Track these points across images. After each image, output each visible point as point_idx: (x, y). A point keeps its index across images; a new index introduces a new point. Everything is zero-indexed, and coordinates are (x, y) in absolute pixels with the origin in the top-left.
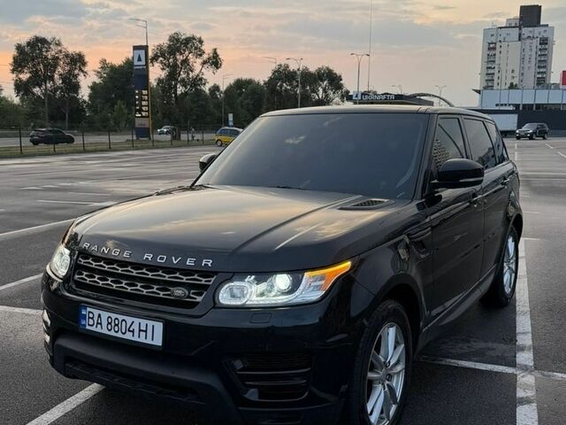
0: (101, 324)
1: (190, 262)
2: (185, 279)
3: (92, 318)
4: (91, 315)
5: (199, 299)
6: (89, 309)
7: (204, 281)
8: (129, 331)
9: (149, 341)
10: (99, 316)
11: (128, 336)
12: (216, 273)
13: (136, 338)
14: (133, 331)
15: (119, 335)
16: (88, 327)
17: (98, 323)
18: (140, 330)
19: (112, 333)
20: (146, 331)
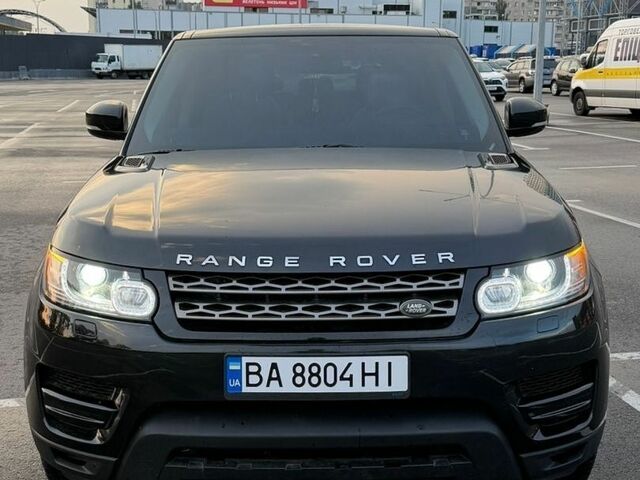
0: (278, 378)
1: (417, 260)
2: (415, 287)
3: (258, 373)
4: (253, 369)
5: (451, 312)
6: (245, 360)
7: (447, 285)
8: (342, 378)
9: (383, 387)
10: (274, 366)
11: (342, 387)
12: (464, 271)
13: (357, 388)
14: (350, 379)
15: (323, 389)
16: (245, 389)
17: (270, 379)
18: (364, 374)
19: (307, 389)
20: (376, 374)
